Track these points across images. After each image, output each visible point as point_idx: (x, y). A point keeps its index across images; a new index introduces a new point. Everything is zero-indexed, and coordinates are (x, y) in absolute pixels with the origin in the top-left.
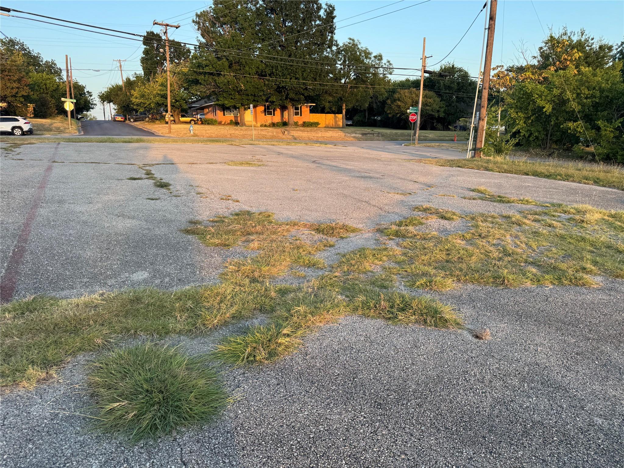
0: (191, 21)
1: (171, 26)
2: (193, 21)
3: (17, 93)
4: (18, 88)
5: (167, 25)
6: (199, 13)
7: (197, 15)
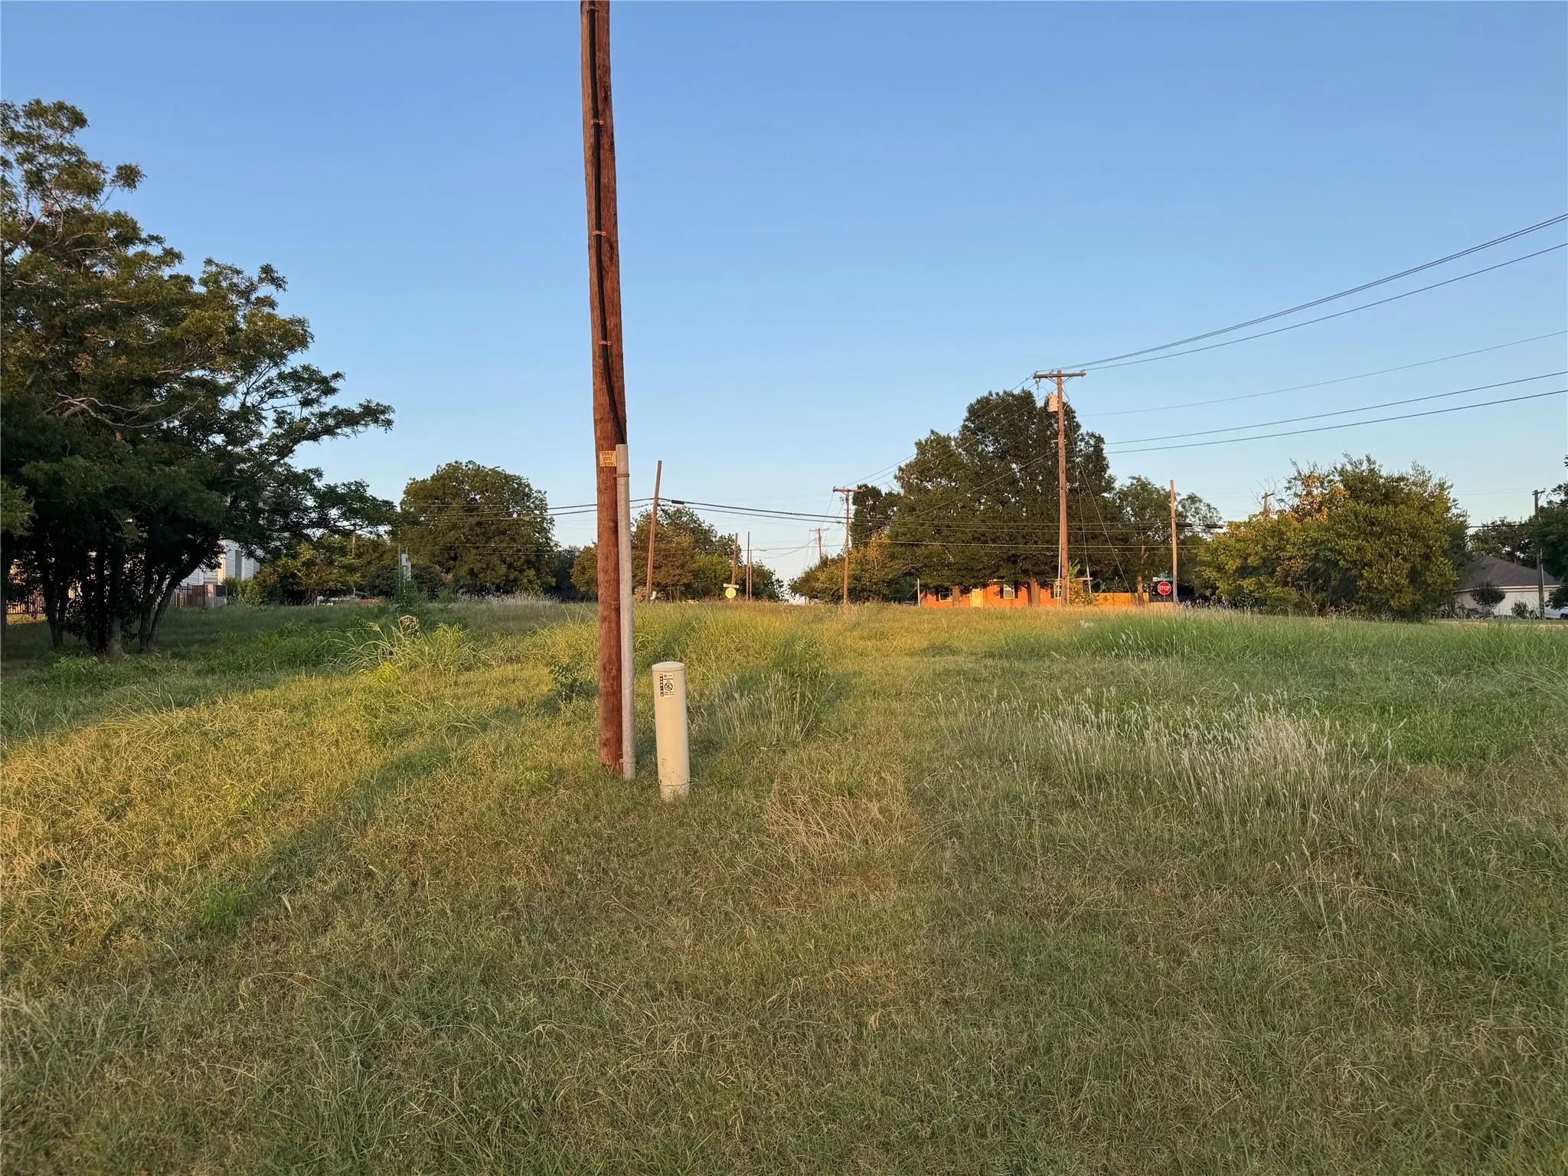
0: (892, 475)
2: (896, 477)
3: (678, 581)
4: (680, 575)
6: (903, 466)
7: (900, 469)
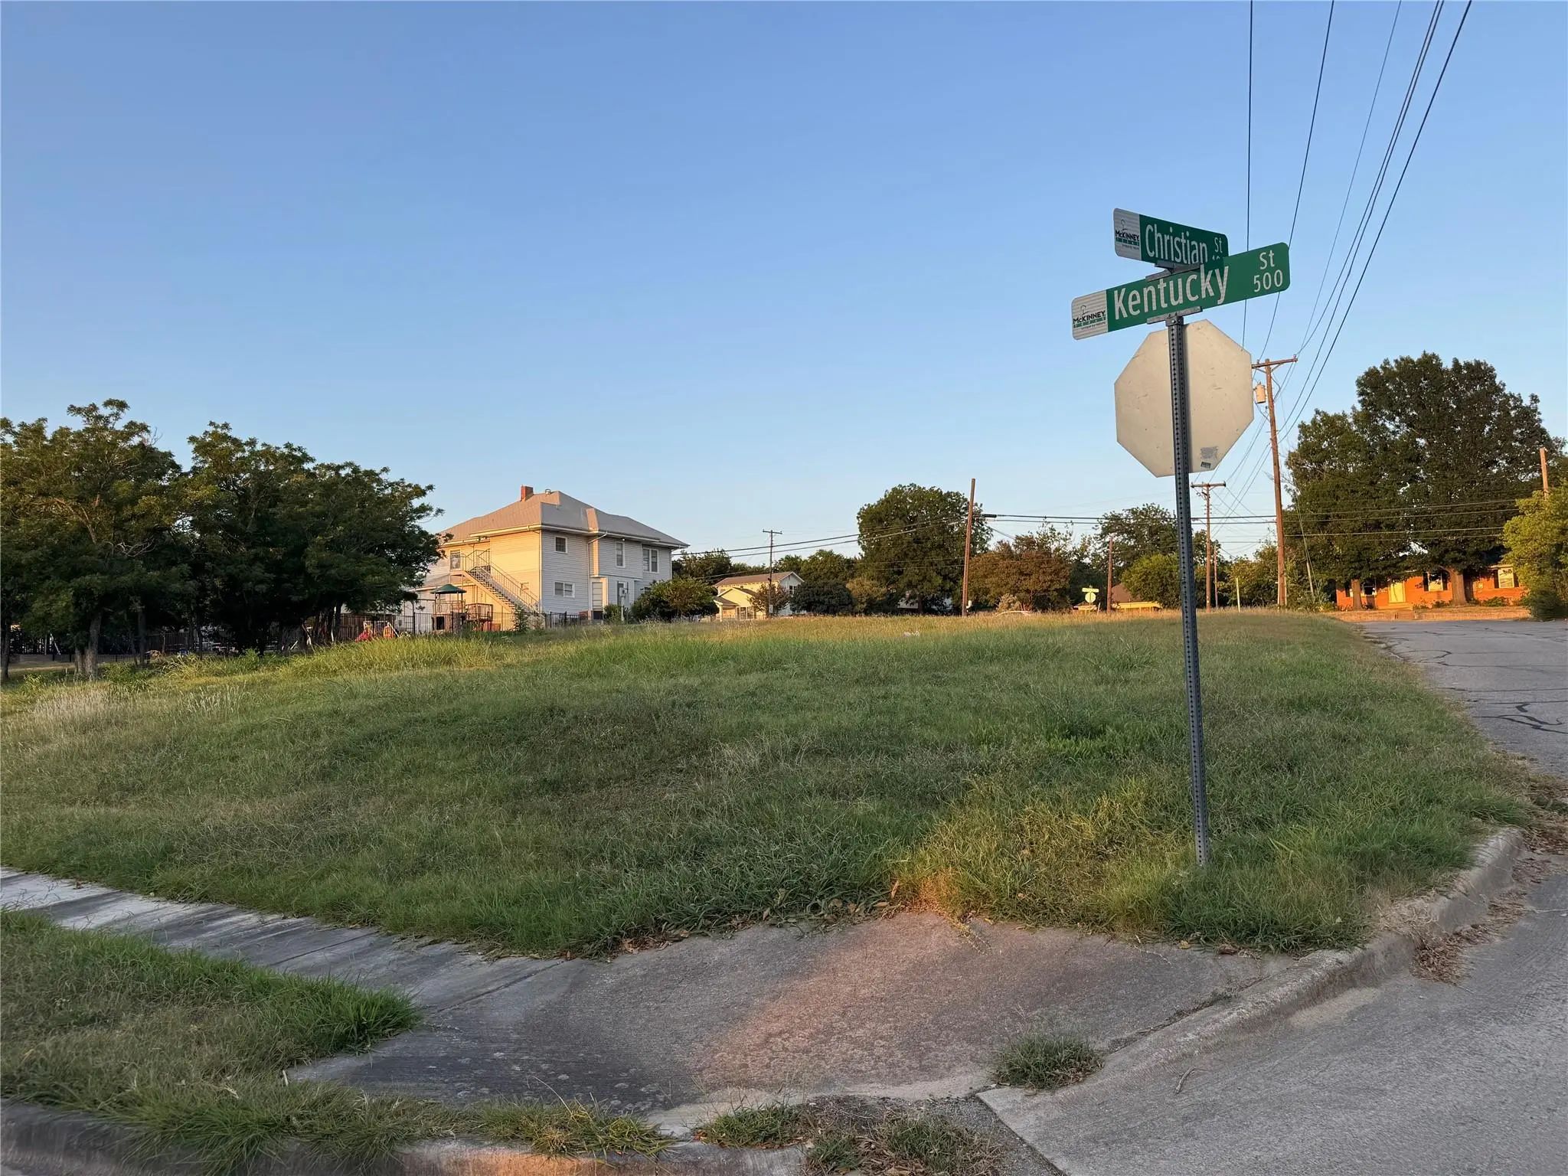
1: (1215, 485)
5: (1209, 486)
